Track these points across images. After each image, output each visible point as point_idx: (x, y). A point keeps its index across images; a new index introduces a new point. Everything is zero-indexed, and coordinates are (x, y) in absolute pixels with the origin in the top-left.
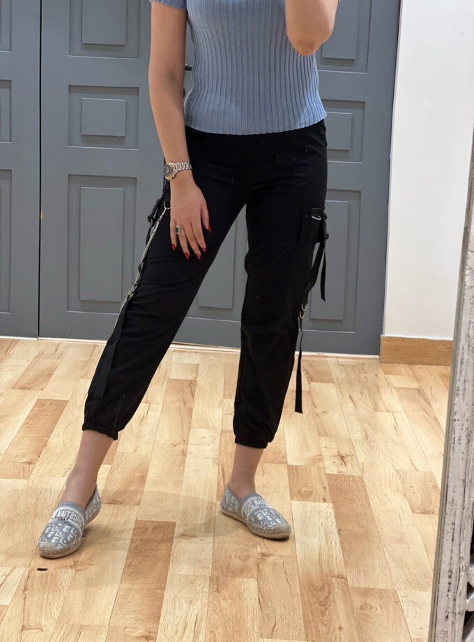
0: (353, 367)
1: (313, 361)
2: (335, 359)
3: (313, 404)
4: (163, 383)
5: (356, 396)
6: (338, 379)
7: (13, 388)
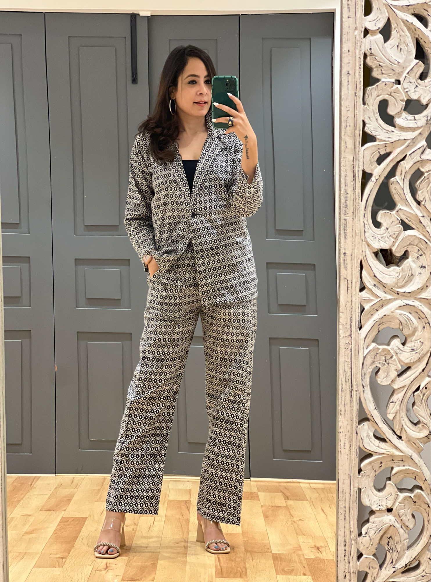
0: (323, 490)
1: (288, 486)
2: (308, 485)
3: (291, 514)
4: (164, 503)
5: (327, 509)
6: (310, 498)
7: (40, 510)
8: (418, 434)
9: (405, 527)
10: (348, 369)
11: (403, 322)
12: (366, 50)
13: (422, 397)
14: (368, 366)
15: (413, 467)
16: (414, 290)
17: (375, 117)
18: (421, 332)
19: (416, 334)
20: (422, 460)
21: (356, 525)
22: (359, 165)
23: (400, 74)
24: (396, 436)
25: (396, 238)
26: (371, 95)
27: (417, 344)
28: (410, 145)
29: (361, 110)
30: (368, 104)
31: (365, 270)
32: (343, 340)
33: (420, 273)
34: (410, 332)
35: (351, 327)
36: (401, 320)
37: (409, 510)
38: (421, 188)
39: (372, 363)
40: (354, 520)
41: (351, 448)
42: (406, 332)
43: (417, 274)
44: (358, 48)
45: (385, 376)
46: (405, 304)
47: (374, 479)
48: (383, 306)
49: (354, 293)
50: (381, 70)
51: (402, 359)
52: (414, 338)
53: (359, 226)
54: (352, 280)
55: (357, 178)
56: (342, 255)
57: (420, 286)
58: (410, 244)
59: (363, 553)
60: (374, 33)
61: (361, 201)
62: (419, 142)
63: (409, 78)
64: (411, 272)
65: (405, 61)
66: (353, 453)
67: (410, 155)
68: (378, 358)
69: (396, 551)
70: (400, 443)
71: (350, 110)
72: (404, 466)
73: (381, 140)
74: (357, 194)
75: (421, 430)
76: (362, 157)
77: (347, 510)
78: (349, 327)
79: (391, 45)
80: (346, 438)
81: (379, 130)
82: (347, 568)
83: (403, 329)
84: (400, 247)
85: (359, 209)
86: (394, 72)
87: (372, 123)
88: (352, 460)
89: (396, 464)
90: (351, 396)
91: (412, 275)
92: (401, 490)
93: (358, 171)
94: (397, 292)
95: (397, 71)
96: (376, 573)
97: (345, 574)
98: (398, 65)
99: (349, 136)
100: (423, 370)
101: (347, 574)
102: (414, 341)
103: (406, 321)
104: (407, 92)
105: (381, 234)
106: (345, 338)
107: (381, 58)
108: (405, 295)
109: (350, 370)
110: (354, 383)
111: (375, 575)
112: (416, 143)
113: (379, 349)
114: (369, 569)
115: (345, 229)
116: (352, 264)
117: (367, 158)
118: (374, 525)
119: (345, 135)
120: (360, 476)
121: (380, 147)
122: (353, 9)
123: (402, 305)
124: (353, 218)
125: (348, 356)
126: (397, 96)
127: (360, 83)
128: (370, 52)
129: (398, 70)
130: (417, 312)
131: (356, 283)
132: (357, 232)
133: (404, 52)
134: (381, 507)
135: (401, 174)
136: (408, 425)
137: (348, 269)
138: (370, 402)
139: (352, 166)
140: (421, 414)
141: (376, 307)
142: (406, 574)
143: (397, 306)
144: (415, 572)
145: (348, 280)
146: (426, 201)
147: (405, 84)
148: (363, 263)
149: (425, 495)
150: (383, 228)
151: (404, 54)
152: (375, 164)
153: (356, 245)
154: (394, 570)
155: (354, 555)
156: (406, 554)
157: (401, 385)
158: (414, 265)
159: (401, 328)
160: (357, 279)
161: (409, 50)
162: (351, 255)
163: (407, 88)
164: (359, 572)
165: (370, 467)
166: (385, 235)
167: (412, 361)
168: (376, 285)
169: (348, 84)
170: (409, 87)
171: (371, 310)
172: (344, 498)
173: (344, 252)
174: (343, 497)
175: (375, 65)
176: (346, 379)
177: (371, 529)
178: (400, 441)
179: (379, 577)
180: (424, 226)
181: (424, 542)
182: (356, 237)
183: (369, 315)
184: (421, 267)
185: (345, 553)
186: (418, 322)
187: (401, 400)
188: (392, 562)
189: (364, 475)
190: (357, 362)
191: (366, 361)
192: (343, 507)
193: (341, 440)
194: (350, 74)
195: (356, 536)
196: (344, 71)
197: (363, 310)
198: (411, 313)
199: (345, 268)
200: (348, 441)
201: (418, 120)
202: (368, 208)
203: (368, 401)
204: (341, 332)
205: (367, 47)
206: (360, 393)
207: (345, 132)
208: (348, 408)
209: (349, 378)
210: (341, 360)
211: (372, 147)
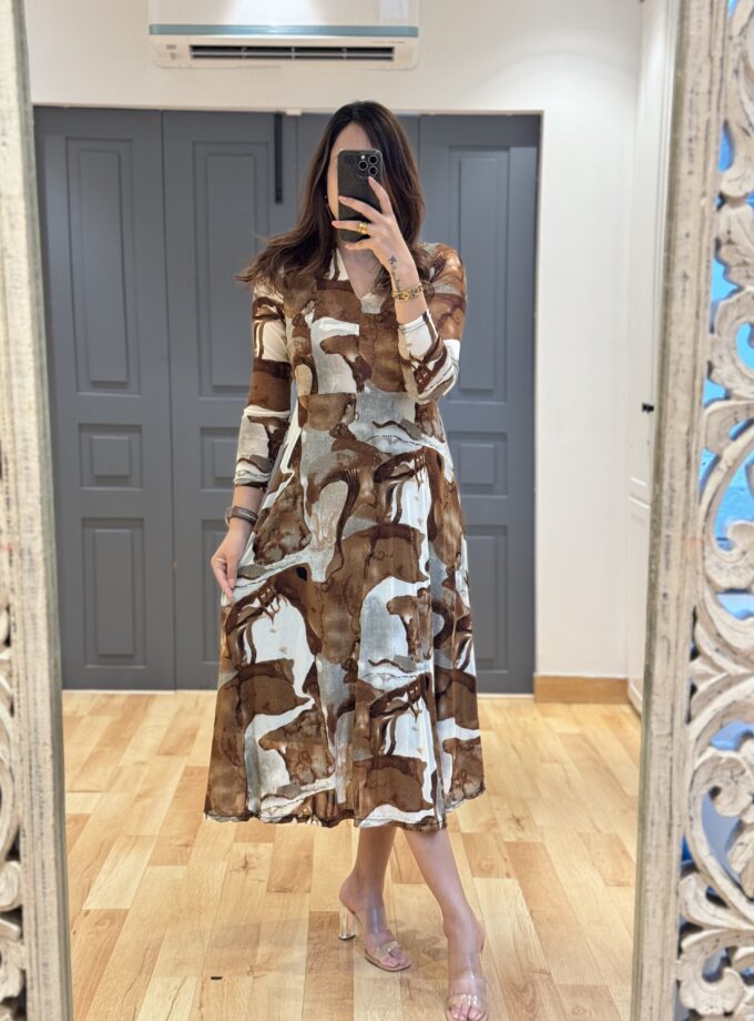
7: (157, 753)
10: (664, 791)
12: (720, 234)
14: (699, 786)
17: (731, 355)
22: (698, 442)
24: (743, 898)
26: (726, 315)
29: (706, 342)
30: (719, 334)
31: (701, 624)
32: (657, 740)
35: (672, 720)
39: (708, 781)
41: (666, 917)
44: (707, 230)
45: (730, 801)
47: (704, 965)
48: (730, 686)
49: (680, 663)
50: (747, 271)
53: (694, 548)
54: (677, 642)
55: (693, 464)
56: (660, 599)
60: (736, 202)
61: (700, 503)
66: (670, 925)
68: (719, 772)
70: (751, 909)
71: (686, 343)
73: (740, 398)
74: (692, 492)
76: (706, 427)
78: (668, 719)
80: (656, 901)
81: (738, 379)
85: (695, 518)
87: (725, 368)
88: (668, 937)
89: (744, 942)
90: (670, 835)
93: (696, 452)
99: (680, 388)
105: (733, 560)
106: (662, 739)
107: (747, 249)
109: (668, 792)
110: (676, 814)
113: (720, 758)
115: (667, 553)
116: (678, 613)
117: (713, 430)
119: (673, 386)
120: (679, 962)
121: (738, 410)
122: (699, 158)
124: (683, 535)
125: (665, 769)
127: (707, 294)
128: (728, 237)
131: (684, 645)
132: (690, 558)
134: (714, 1011)
137: (671, 623)
138: (702, 843)
139: (687, 443)
141: (717, 687)
145: (670, 640)
148: (699, 612)
150: (736, 552)
152: (726, 440)
153: (686, 581)
160: (687, 637)
162: (678, 599)
165: (697, 948)
166: (739, 564)
168: (721, 650)
169: (683, 297)
171: (709, 691)
172: (650, 995)
173: (663, 593)
174: (648, 993)
175: (736, 260)
176: (660, 805)
183: (705, 701)
189: (686, 959)
190: (681, 781)
191: (698, 779)
193: (648, 903)
194: (688, 277)
196: (678, 270)
197: (693, 689)
199: (666, 619)
200: (661, 905)
202: (712, 517)
203: (698, 844)
204: (654, 726)
205: (723, 228)
206: (685, 829)
207: (675, 383)
208: (663, 852)
209: (667, 804)
210: (654, 773)
211: (724, 409)
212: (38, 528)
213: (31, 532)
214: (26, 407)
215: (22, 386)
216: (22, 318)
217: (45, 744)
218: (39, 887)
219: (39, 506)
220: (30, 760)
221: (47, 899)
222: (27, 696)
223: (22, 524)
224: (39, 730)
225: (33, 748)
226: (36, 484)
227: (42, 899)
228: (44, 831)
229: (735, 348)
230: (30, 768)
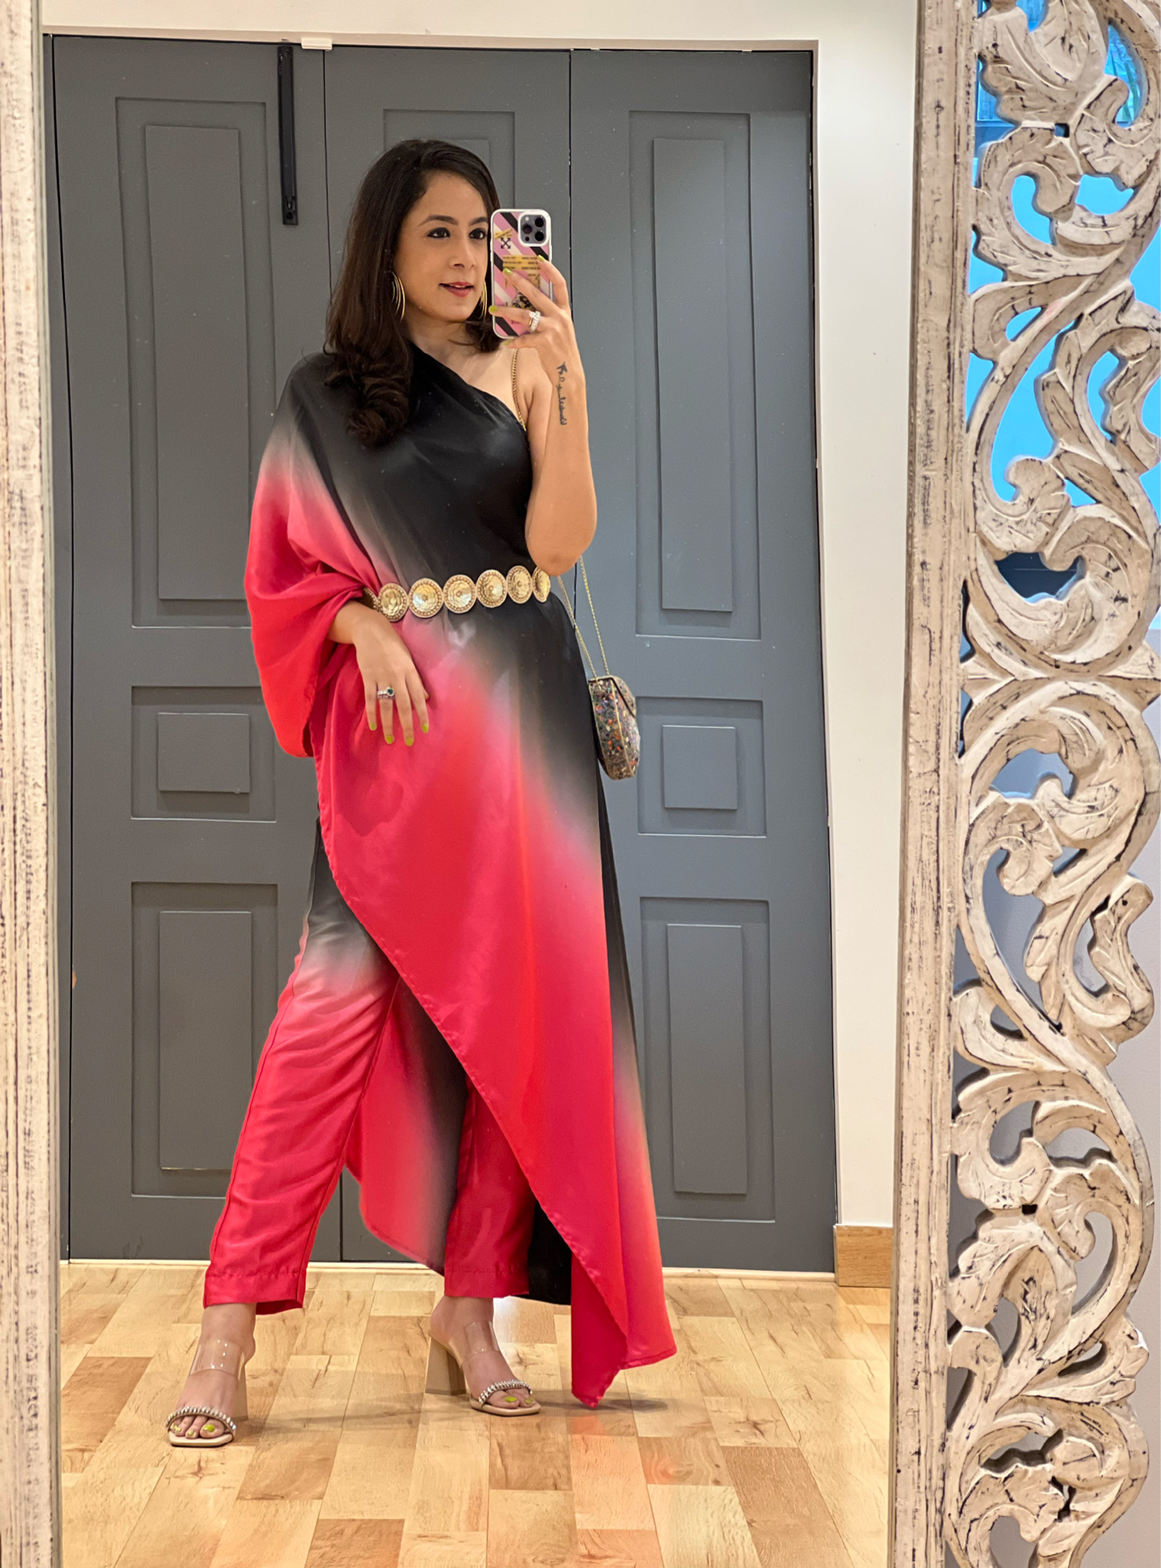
8: (1102, 1016)
9: (1068, 1251)
10: (928, 856)
11: (1070, 737)
12: (984, 48)
13: (1113, 924)
14: (979, 848)
15: (1089, 1102)
16: (1096, 656)
17: (1005, 218)
18: (1113, 762)
19: (1102, 768)
20: (1112, 1086)
21: (944, 1247)
22: (962, 341)
23: (1069, 110)
24: (1047, 1024)
25: (1054, 525)
26: (996, 161)
27: (1104, 794)
28: (1092, 289)
29: (970, 200)
30: (986, 185)
31: (974, 605)
32: (918, 781)
33: (1113, 615)
34: (1087, 762)
35: (938, 748)
36: (1065, 731)
37: (1078, 1209)
38: (1118, 397)
39: (990, 841)
40: (938, 1233)
41: (935, 1053)
42: (1077, 761)
43: (1105, 616)
44: (965, 41)
45: (1022, 871)
46: (1074, 692)
47: (991, 1132)
48: (1018, 696)
49: (947, 664)
50: (1022, 99)
51: (1067, 829)
52: (1095, 778)
53: (961, 494)
54: (941, 632)
55: (957, 372)
56: (917, 569)
57: (1112, 646)
58: (1088, 540)
59: (962, 1322)
60: (1004, 4)
61: (968, 430)
62: (1114, 283)
63: (1091, 119)
64: (1089, 611)
65: (1081, 77)
66: (940, 1065)
67: (1090, 314)
68: (1006, 827)
69: (1044, 1317)
70: (1056, 1040)
71: (942, 201)
72: (1066, 1098)
73: (1019, 277)
74: (956, 412)
75: (1110, 1006)
76: (972, 319)
77: (923, 1209)
78: (931, 748)
79: (1045, 35)
80: (921, 1029)
81: (1015, 250)
82: (921, 1359)
83: (1070, 755)
84: (1063, 547)
85: (961, 450)
86: (1053, 104)
87: (997, 235)
88: (937, 1084)
89: (1047, 1093)
90: (937, 923)
91: (1093, 618)
92: (1058, 1162)
93: (960, 356)
94: (1055, 661)
95: (1060, 102)
96: (995, 1374)
97: (915, 1375)
98: (1063, 86)
99: (937, 266)
100: (1118, 858)
101: (922, 1377)
102: (1095, 785)
103: (1077, 734)
104: (1085, 155)
105: (1016, 513)
106: (923, 777)
107: (1021, 68)
108: (1073, 669)
109: (933, 858)
110: (945, 890)
111: (991, 1379)
112: (1107, 283)
113: (1007, 805)
114: (977, 1362)
115: (925, 502)
116: (942, 590)
117: (983, 324)
118: (991, 1247)
119: (927, 262)
120: (955, 1125)
121: (1017, 294)
123: (1068, 694)
124: (945, 475)
125: (929, 823)
126: (1060, 164)
127: (968, 130)
128: (995, 53)
129: (1064, 98)
130: (1103, 713)
131: (952, 637)
132: (956, 508)
133: (1077, 53)
134: (1008, 1202)
135: (1069, 362)
136: (1077, 994)
137: (931, 605)
138: (984, 936)
139: (946, 342)
140: (1112, 968)
141: (1000, 699)
142: (1071, 1377)
143: (1055, 697)
144: (1092, 1373)
145: (932, 630)
146: (1129, 432)
147: (1083, 137)
148: (970, 589)
149: (1118, 1173)
150: (1022, 499)
151: (1079, 60)
152: (1004, 337)
153: (953, 540)
154: (1039, 1365)
155: (937, 1327)
156: (1070, 1324)
157: (1063, 894)
158: (1097, 595)
159: (1063, 751)
160: (956, 627)
161: (1092, 50)
162: (941, 568)
163: (1086, 146)
164: (951, 1369)
165: (981, 1102)
166: (1024, 517)
167: (1090, 836)
168: (1003, 644)
169: (937, 134)
170: (1090, 143)
171: (989, 705)
172: (915, 1180)
173: (921, 560)
174: (912, 1177)
175: (1006, 85)
176: (923, 879)
177: (981, 1256)
178: (1058, 1035)
179: (1002, 1384)
180: (1124, 494)
181: (1118, 1291)
182: (953, 521)
183: (985, 720)
184: (1116, 599)
185: (916, 1321)
186: (1105, 737)
187: (1060, 932)
188: (1035, 1346)
189: (965, 1120)
190: (951, 838)
191: (976, 836)
192: (912, 1202)
193: (908, 1035)
194: (943, 108)
195: (943, 1275)
196: (928, 101)
197: (967, 706)
198: (1088, 715)
199: (925, 600)
200: (927, 1035)
201: (1112, 226)
202: (985, 449)
203: (977, 936)
204: (912, 761)
205: (988, 41)
206: (958, 916)
207: (928, 257)
208: (928, 952)
209: (933, 878)
210: (913, 832)
211: (995, 291)
212: (34, 460)
213: (24, 467)
214: (23, 288)
215: (17, 256)
216: (22, 160)
217: (36, 785)
218: (23, 1006)
219: (37, 431)
220: (15, 808)
221: (34, 1026)
222: (13, 711)
223: (12, 454)
224: (27, 764)
225: (19, 788)
226: (33, 397)
227: (26, 1026)
228: (31, 920)
229: (1009, 208)
230: (15, 822)
